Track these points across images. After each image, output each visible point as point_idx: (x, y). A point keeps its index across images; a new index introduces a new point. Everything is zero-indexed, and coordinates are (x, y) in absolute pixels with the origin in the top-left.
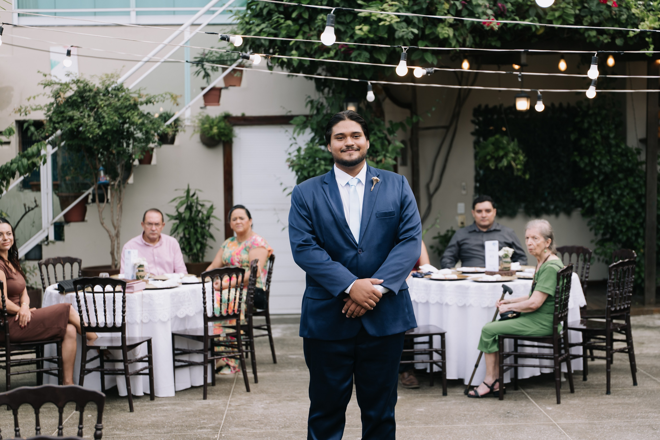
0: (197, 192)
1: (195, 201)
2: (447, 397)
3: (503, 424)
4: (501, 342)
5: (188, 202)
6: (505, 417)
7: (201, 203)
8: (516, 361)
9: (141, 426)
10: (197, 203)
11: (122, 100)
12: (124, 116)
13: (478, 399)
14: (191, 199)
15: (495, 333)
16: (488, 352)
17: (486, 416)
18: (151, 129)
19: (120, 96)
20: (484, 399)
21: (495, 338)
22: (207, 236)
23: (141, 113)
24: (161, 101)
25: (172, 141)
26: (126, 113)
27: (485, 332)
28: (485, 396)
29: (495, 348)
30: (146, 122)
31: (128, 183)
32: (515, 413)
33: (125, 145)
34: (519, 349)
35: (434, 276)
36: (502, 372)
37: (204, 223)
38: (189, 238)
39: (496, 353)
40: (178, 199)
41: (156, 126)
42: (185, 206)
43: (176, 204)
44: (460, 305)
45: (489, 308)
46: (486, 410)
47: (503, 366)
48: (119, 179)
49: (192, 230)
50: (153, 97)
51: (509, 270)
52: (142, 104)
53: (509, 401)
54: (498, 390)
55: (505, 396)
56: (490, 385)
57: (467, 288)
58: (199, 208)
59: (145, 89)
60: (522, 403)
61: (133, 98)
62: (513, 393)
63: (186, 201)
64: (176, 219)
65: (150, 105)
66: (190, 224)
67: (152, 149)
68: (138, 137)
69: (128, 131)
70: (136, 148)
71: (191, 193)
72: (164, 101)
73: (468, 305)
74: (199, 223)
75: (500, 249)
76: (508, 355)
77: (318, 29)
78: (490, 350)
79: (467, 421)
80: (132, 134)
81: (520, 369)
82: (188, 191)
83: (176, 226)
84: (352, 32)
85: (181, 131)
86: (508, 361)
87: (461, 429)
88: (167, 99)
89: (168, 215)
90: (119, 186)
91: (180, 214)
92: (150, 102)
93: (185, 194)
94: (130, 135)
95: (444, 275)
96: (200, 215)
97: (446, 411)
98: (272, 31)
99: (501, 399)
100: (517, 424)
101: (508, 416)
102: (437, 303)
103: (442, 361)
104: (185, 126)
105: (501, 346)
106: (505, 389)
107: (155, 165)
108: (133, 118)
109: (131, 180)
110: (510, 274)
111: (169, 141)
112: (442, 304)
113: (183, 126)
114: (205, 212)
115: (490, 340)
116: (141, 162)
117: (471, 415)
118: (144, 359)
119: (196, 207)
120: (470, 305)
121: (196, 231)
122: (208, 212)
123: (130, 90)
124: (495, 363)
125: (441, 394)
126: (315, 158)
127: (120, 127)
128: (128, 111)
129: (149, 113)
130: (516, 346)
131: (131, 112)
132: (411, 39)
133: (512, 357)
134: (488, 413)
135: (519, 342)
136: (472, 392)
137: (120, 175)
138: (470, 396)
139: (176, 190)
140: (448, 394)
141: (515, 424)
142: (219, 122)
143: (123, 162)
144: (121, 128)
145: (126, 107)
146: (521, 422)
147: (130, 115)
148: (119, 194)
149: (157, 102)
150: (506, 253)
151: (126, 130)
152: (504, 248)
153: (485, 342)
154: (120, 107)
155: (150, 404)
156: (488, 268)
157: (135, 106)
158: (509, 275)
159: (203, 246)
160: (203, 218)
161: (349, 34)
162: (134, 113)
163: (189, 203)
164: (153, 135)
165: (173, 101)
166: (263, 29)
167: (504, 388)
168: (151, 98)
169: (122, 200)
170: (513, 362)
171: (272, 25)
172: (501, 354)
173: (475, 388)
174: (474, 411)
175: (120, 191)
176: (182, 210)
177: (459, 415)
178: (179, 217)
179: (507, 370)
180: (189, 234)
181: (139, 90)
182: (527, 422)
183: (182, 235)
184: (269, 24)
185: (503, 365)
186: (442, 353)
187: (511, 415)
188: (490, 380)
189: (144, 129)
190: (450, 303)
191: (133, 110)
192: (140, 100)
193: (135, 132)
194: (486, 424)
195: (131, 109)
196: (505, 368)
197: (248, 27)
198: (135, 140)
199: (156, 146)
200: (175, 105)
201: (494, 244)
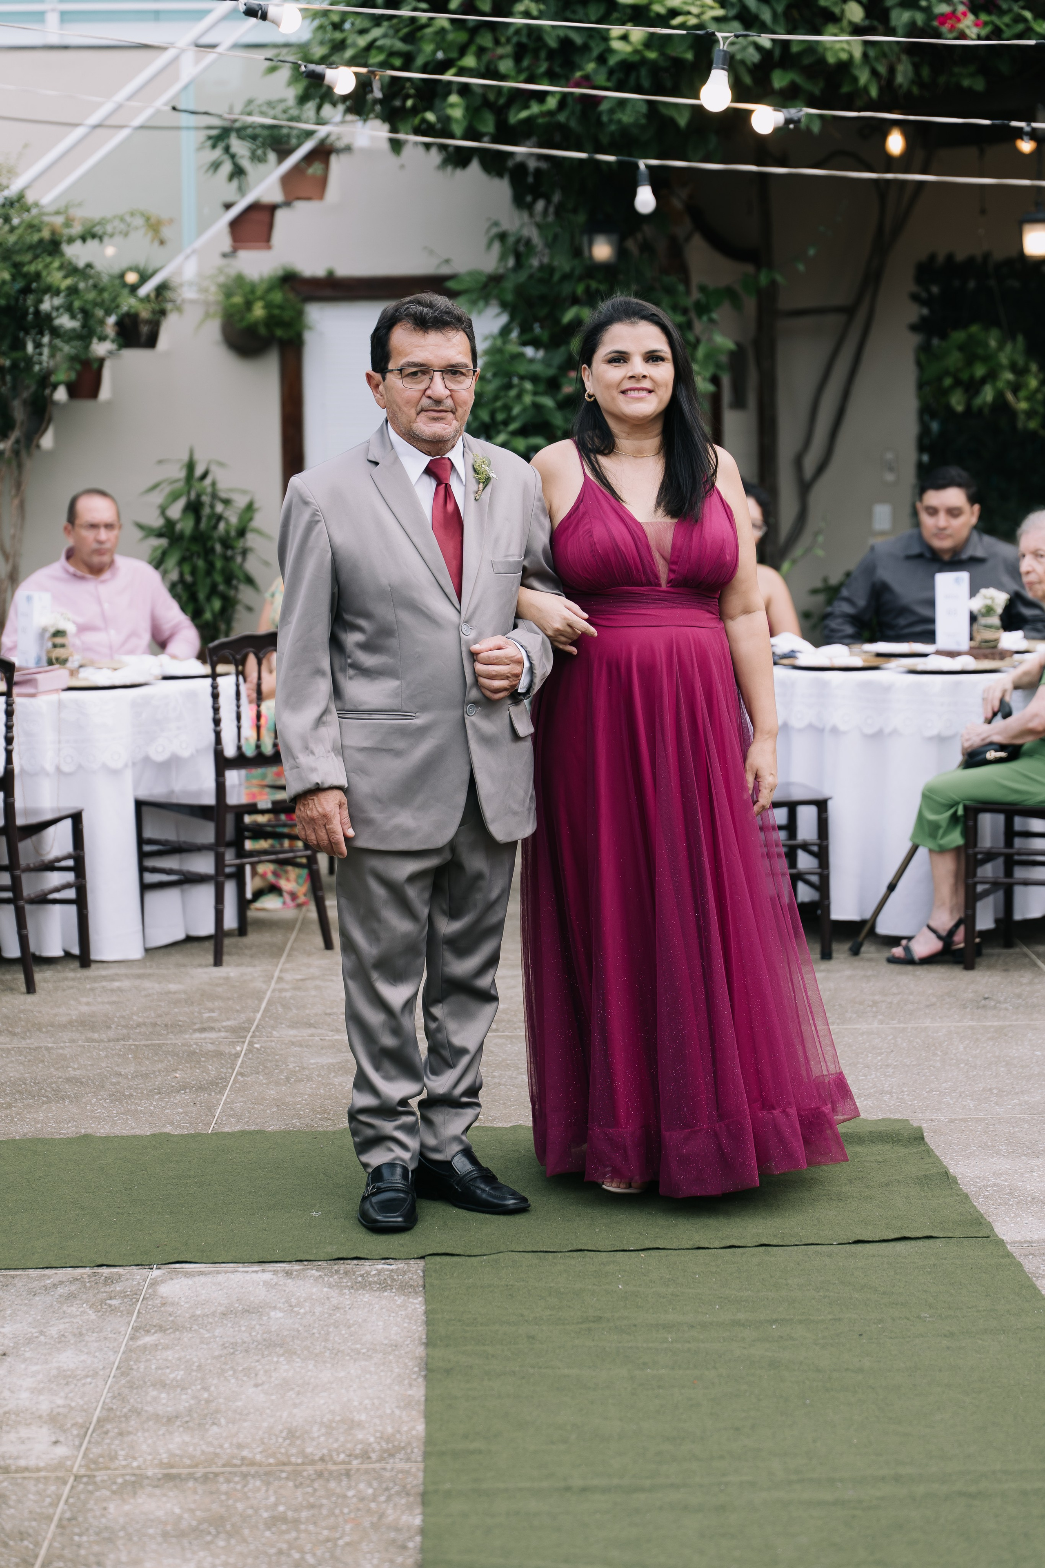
0: (214, 469)
1: (209, 490)
2: (832, 962)
3: (971, 1023)
4: (971, 823)
5: (189, 493)
6: (978, 1008)
7: (223, 495)
8: (1009, 873)
9: (52, 1025)
10: (214, 496)
11: (19, 232)
12: (25, 269)
13: (910, 968)
14: (197, 486)
15: (957, 799)
16: (937, 849)
17: (928, 1006)
18: (96, 304)
19: (16, 221)
20: (925, 967)
21: (956, 812)
22: (239, 580)
23: (70, 263)
24: (121, 232)
25: (151, 342)
26: (31, 262)
27: (929, 797)
28: (929, 961)
29: (956, 838)
30: (82, 285)
31: (38, 446)
32: (1002, 999)
33: (30, 348)
34: (1018, 842)
35: (802, 661)
36: (971, 899)
37: (232, 548)
38: (194, 584)
39: (957, 849)
40: (163, 485)
41: (106, 295)
42: (181, 503)
43: (158, 498)
44: (869, 731)
45: (941, 740)
46: (930, 991)
47: (975, 884)
48: (15, 435)
49: (201, 563)
50: (99, 223)
51: (995, 647)
52: (71, 240)
53: (989, 973)
54: (962, 945)
55: (978, 960)
56: (944, 933)
57: (887, 689)
58: (219, 508)
59: (80, 205)
60: (1022, 977)
61: (48, 224)
62: (999, 955)
63: (186, 489)
64: (160, 535)
65: (92, 244)
66: (195, 548)
67: (101, 361)
68: (61, 326)
69: (37, 312)
70: (59, 356)
71: (199, 471)
72: (126, 234)
73: (887, 730)
74: (218, 548)
75: (973, 593)
76: (990, 856)
77: (515, 40)
78: (942, 842)
79: (880, 1017)
80: (49, 318)
81: (1019, 892)
82: (191, 466)
83: (159, 552)
84: (602, 47)
85: (172, 310)
86: (988, 871)
87: (863, 1033)
88: (136, 228)
89: (141, 527)
90: (17, 453)
91: (170, 524)
92: (94, 236)
93: (182, 474)
94: (44, 323)
95: (830, 659)
96: (222, 526)
97: (828, 993)
98: (399, 46)
99: (969, 966)
100: (1008, 1023)
101: (984, 1007)
102: (811, 727)
103: (819, 870)
104: (183, 301)
105: (971, 834)
106: (978, 944)
107: (109, 403)
108: (49, 274)
109: (47, 441)
110: (997, 657)
111: (143, 339)
112: (821, 731)
113: (179, 302)
114: (234, 520)
115: (943, 817)
116: (74, 391)
117: (891, 1003)
118: (64, 864)
119: (212, 507)
120: (895, 732)
121: (211, 565)
122: (241, 518)
123: (43, 207)
124: (957, 875)
125: (818, 956)
126: (509, 375)
127: (17, 300)
128: (36, 257)
129: (89, 266)
130: (1010, 834)
131: (43, 261)
132: (754, 65)
133: (1000, 861)
134: (934, 1000)
135: (1019, 823)
136: (898, 951)
137: (18, 424)
138: (893, 960)
139: (160, 462)
140: (834, 955)
141: (1001, 1023)
142: (270, 289)
143: (25, 395)
144: (21, 301)
145: (31, 247)
146: (1017, 1020)
147: (40, 266)
148: (16, 473)
149: (112, 236)
150: (989, 602)
151: (31, 310)
152: (983, 591)
153: (930, 823)
154: (17, 247)
155: (79, 975)
156: (943, 640)
157: (53, 246)
158: (994, 659)
159: (229, 605)
160: (227, 532)
161: (596, 52)
162: (51, 263)
163: (193, 495)
164: (102, 322)
165: (150, 234)
166: (375, 40)
167: (977, 940)
168: (94, 226)
169: (23, 487)
170: (1001, 873)
171: (397, 31)
172: (971, 851)
173: (904, 942)
174: (899, 994)
175: (20, 466)
176: (175, 511)
177: (861, 1003)
178: (168, 530)
179: (985, 894)
180: (193, 573)
181: (67, 207)
182: (1032, 1020)
183: (174, 576)
184: (390, 27)
185: (976, 879)
186: (822, 854)
187: (992, 1003)
188: (944, 920)
189: (77, 304)
190: (842, 727)
191: (50, 254)
192: (66, 232)
193: (54, 314)
194: (928, 1023)
195: (43, 252)
196: (980, 888)
197: (338, 36)
198: (56, 332)
199: (110, 352)
200: (156, 243)
201: (957, 581)
